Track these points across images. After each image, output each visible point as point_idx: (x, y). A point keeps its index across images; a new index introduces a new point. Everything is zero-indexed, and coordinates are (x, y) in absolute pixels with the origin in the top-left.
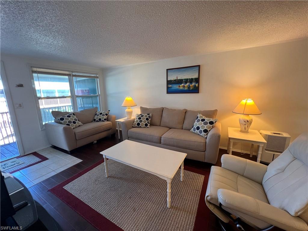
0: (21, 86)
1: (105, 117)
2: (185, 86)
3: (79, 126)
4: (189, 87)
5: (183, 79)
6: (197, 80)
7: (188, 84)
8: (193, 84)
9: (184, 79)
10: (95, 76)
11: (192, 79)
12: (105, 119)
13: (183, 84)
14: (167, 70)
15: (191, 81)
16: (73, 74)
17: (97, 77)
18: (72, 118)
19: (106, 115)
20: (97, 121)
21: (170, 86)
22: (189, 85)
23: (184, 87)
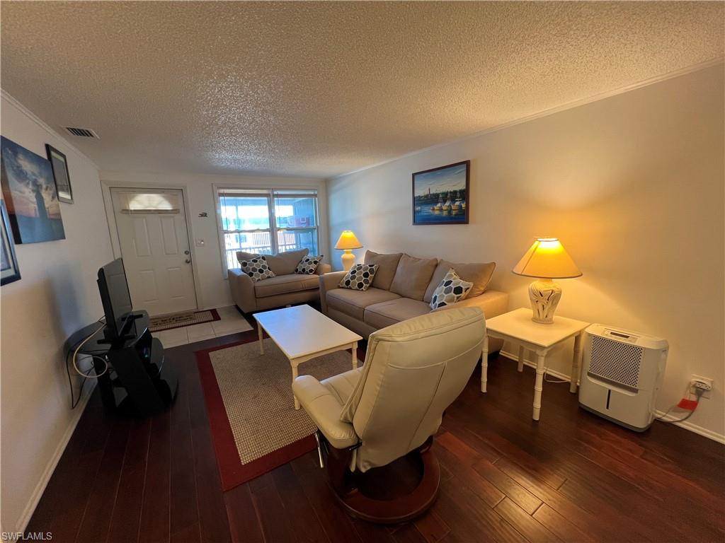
0: (204, 215)
2: (444, 208)
3: (269, 277)
4: (450, 211)
5: (439, 192)
6: (464, 195)
7: (447, 204)
8: (457, 203)
9: (442, 194)
10: (312, 193)
11: (455, 192)
12: (311, 271)
13: (439, 205)
14: (414, 175)
15: (453, 196)
16: (275, 193)
17: (315, 195)
19: (315, 262)
20: (300, 273)
21: (418, 208)
22: (450, 206)
23: (441, 210)
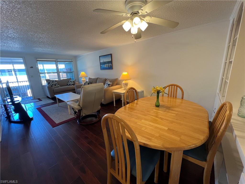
0: (32, 67)
1: (73, 83)
3: (58, 87)
6: (111, 62)
7: (108, 64)
8: (110, 64)
9: (106, 62)
10: (71, 61)
11: (109, 61)
13: (106, 65)
14: (100, 56)
16: (58, 60)
17: (72, 61)
18: (54, 83)
19: (74, 82)
20: (69, 85)
21: (101, 65)
23: (107, 66)
